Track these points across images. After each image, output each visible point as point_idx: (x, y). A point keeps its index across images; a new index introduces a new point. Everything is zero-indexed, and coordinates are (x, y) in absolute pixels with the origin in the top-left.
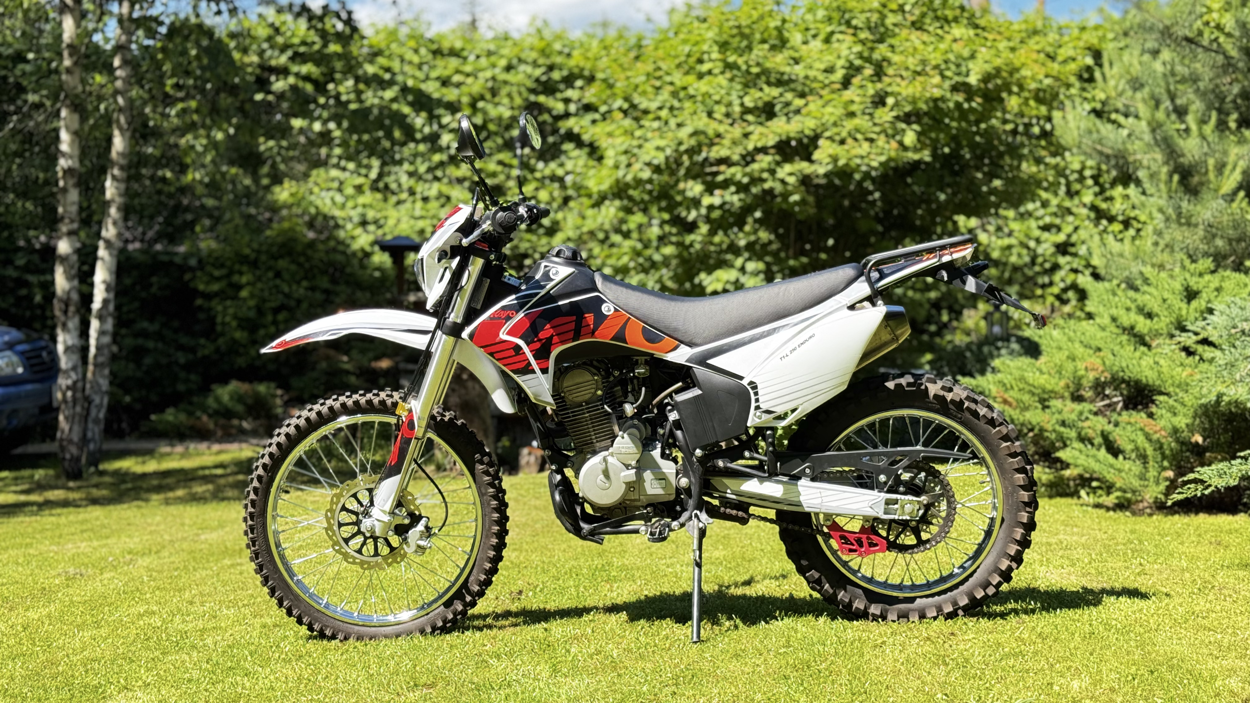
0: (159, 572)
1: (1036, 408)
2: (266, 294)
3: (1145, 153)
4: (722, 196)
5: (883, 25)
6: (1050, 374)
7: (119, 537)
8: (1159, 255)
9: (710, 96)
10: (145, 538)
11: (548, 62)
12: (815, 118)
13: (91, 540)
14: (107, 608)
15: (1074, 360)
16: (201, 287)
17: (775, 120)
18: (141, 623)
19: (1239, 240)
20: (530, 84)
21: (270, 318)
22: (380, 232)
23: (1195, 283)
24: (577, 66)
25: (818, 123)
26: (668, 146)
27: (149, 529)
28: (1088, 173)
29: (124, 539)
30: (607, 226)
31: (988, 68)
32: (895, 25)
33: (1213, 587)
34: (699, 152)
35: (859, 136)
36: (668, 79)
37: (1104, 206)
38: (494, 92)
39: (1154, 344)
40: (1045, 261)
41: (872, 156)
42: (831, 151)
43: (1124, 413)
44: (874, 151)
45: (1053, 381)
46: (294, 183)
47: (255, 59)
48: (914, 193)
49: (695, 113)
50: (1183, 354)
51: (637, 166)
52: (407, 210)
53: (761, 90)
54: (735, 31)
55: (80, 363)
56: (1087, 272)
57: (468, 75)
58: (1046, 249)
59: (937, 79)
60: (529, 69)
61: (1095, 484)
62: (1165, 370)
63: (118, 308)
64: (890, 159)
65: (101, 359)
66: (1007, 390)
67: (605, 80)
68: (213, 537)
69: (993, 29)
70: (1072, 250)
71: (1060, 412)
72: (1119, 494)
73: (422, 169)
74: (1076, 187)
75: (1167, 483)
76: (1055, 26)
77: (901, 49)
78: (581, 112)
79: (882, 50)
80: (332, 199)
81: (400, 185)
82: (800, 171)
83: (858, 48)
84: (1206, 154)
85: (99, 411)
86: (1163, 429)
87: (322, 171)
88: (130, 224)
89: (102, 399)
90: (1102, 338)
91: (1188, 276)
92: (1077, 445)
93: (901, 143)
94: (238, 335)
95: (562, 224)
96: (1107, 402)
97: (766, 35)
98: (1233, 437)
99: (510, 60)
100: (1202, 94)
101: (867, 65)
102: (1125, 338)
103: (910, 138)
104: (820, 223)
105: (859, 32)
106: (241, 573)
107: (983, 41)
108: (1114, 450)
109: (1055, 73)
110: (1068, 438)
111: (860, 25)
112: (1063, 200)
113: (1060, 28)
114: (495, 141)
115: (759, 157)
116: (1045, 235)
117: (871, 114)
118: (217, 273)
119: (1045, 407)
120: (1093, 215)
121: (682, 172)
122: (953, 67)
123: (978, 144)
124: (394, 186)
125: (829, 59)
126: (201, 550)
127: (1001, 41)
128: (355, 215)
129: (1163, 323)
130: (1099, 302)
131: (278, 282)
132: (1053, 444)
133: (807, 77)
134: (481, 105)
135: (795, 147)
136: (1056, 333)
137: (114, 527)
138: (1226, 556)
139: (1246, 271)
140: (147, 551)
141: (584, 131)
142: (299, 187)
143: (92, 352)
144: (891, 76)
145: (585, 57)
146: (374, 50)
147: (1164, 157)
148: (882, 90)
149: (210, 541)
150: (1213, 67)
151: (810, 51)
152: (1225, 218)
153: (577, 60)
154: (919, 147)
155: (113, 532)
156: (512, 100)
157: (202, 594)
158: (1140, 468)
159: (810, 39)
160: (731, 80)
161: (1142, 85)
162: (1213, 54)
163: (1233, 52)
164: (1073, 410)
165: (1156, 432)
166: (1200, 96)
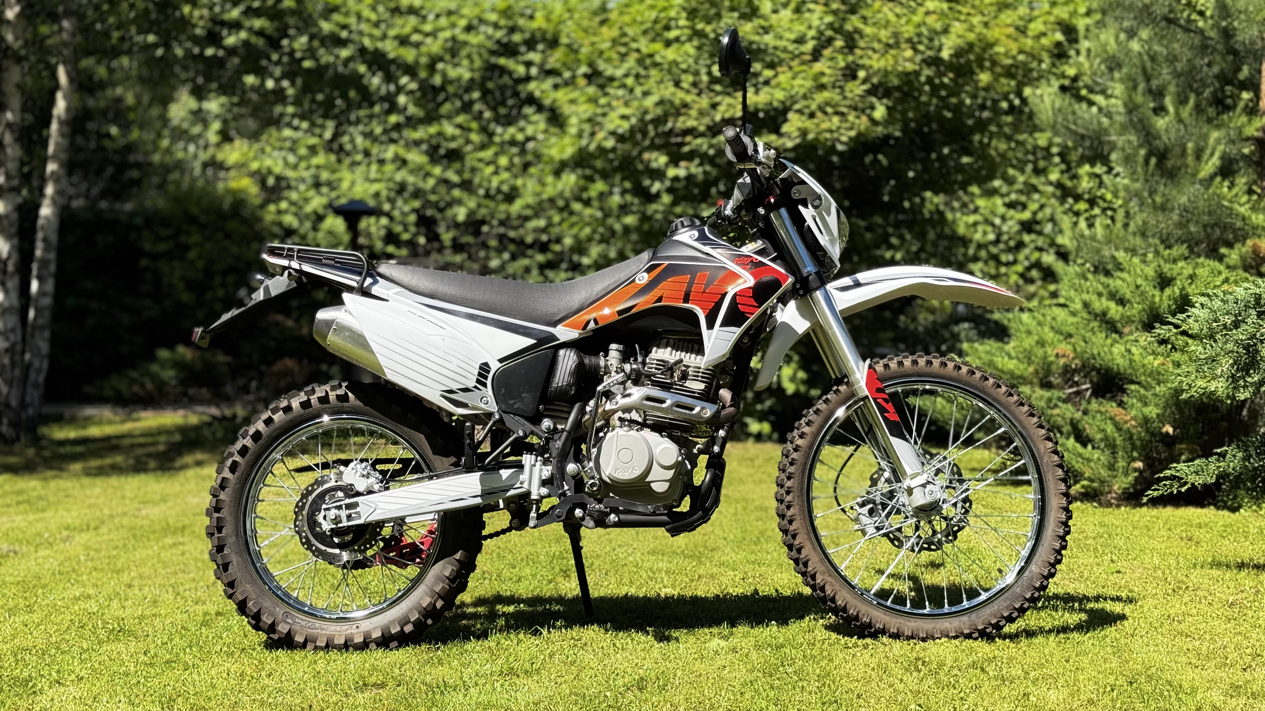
0: (97, 551)
2: (215, 256)
3: (1121, 135)
4: (688, 168)
6: (1018, 359)
7: (57, 510)
8: (1130, 239)
9: (677, 65)
10: (83, 512)
11: (510, 23)
12: (784, 89)
13: (26, 512)
14: (40, 591)
15: (1043, 345)
16: (147, 246)
18: (77, 608)
19: (1213, 226)
20: (490, 44)
21: (217, 280)
22: (334, 195)
23: (1166, 268)
24: (540, 29)
25: (787, 94)
26: (634, 115)
27: (88, 502)
28: (1055, 150)
29: (61, 512)
30: (567, 194)
31: (960, 41)
33: (1187, 588)
34: (665, 122)
35: (829, 110)
36: (634, 45)
37: (1069, 184)
38: (454, 53)
39: (1126, 330)
40: (1010, 239)
41: (842, 131)
42: (800, 124)
43: (1094, 401)
44: (844, 125)
45: (1022, 367)
46: (245, 142)
47: (205, 12)
49: (661, 82)
51: (600, 135)
52: (362, 172)
55: (19, 326)
56: (1052, 251)
57: (427, 35)
58: (1011, 227)
59: (909, 53)
60: (490, 31)
62: (1137, 358)
63: (60, 265)
64: (860, 134)
65: (41, 321)
67: (569, 46)
68: (154, 512)
69: (967, 3)
70: (1038, 228)
72: (1085, 483)
73: (378, 130)
74: (1042, 164)
75: (1136, 474)
77: (874, 20)
78: (542, 76)
79: (854, 22)
80: (285, 159)
81: (355, 147)
83: (829, 19)
84: (1183, 137)
85: (38, 376)
86: (1134, 418)
87: (273, 131)
88: (73, 180)
89: (41, 364)
90: (1072, 324)
91: (1162, 262)
93: (871, 118)
94: (186, 297)
95: (521, 191)
96: (1075, 389)
98: (1203, 427)
99: (470, 20)
100: (1179, 76)
101: (839, 36)
102: (1095, 324)
103: (880, 112)
106: (183, 554)
107: (957, 15)
108: (1083, 439)
109: (1028, 49)
112: (1030, 177)
114: (453, 104)
115: (727, 128)
116: (1011, 212)
117: (841, 87)
118: (164, 233)
120: (1058, 193)
121: (647, 143)
122: (926, 41)
123: (947, 120)
124: (348, 147)
125: (799, 28)
126: (142, 527)
127: (974, 15)
128: (308, 175)
129: (1136, 310)
130: (1070, 287)
131: (227, 243)
133: (776, 47)
134: (440, 66)
135: (763, 120)
136: (1025, 316)
137: (52, 499)
138: (1203, 553)
139: (1221, 258)
140: (85, 527)
141: (545, 95)
142: (250, 147)
143: (32, 314)
144: (863, 49)
145: (548, 20)
146: (330, 7)
147: (1139, 138)
148: (853, 62)
149: (151, 517)
150: (1191, 48)
151: (780, 20)
152: (1201, 203)
153: (539, 22)
154: (889, 120)
155: (49, 504)
156: (472, 61)
157: (141, 577)
158: (1109, 458)
159: (780, 7)
160: (699, 48)
161: (1119, 65)
162: (1192, 35)
163: (1212, 33)
164: (1043, 396)
165: (1126, 422)
166: (1177, 77)
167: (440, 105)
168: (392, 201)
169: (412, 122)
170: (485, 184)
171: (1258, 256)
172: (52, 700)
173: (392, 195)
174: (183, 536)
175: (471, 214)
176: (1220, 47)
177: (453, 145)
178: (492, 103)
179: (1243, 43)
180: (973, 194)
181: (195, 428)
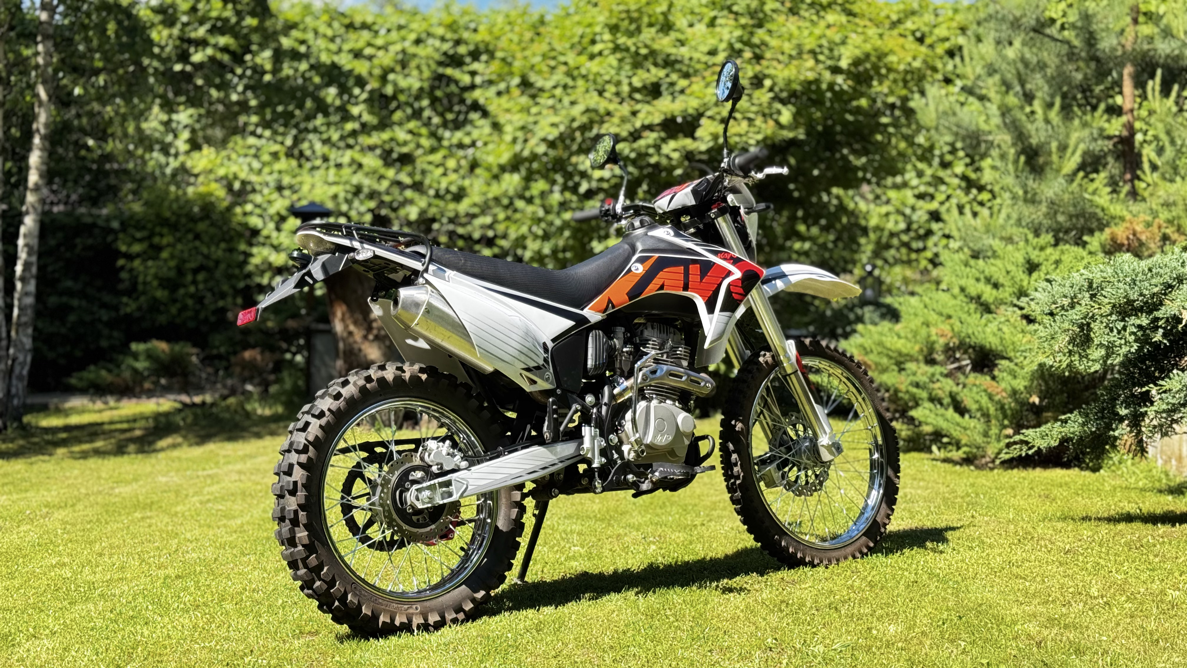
0: (74, 525)
1: (893, 370)
2: (186, 255)
3: (996, 133)
4: (612, 170)
5: (762, 11)
6: (906, 338)
7: (38, 490)
8: (1009, 228)
9: (601, 75)
10: (62, 491)
11: (456, 37)
12: (698, 98)
13: (10, 493)
14: (21, 560)
15: (928, 326)
16: (123, 248)
17: (661, 99)
18: (53, 574)
19: (1077, 216)
20: (437, 56)
21: (189, 278)
22: (295, 197)
23: (1035, 256)
24: (483, 41)
25: (701, 102)
26: (561, 122)
27: (67, 483)
29: (42, 492)
30: (511, 193)
31: (858, 53)
32: (774, 11)
33: (1032, 538)
34: (591, 129)
35: (738, 116)
36: (562, 59)
37: (973, 176)
38: (404, 64)
39: (999, 311)
40: (920, 227)
41: (750, 135)
42: (711, 129)
43: (972, 375)
44: (752, 129)
45: (909, 345)
46: (212, 149)
47: (175, 31)
49: (587, 91)
50: (1024, 322)
51: (533, 142)
52: (321, 176)
53: (648, 71)
54: (624, 15)
55: (4, 323)
57: (379, 48)
58: (920, 216)
59: (811, 63)
60: (437, 43)
61: (945, 440)
62: (1007, 336)
63: (40, 268)
64: (765, 139)
65: (24, 319)
66: (867, 353)
67: (503, 60)
68: (125, 490)
69: (864, 16)
71: (914, 374)
72: (965, 449)
73: (336, 137)
74: (948, 158)
75: (1007, 440)
76: (931, 8)
77: (778, 34)
78: (486, 85)
79: (760, 35)
80: (249, 165)
81: (314, 152)
82: (684, 147)
83: (738, 33)
84: (1050, 136)
85: (22, 368)
86: (1004, 390)
87: (238, 138)
88: (55, 187)
89: (26, 357)
90: (953, 306)
91: (1030, 249)
92: (928, 405)
93: (777, 122)
94: (160, 294)
95: (469, 191)
96: (955, 365)
97: (653, 20)
98: (1068, 397)
99: (419, 34)
100: (1050, 81)
101: (747, 48)
102: (973, 306)
103: (786, 115)
105: (739, 17)
106: (150, 526)
107: (854, 27)
108: (961, 410)
110: (921, 399)
111: (741, 11)
112: (937, 170)
113: (936, 9)
114: (404, 111)
115: (646, 133)
116: (921, 203)
117: (749, 95)
118: (138, 235)
119: (901, 370)
120: (963, 184)
121: (575, 147)
122: (826, 52)
123: (850, 123)
124: (308, 153)
125: (712, 42)
126: (114, 503)
127: (870, 28)
128: (271, 179)
129: (1006, 293)
130: (952, 273)
131: (197, 243)
132: (906, 404)
133: (691, 59)
134: (391, 77)
135: (680, 124)
136: (914, 300)
137: (34, 481)
138: (1050, 508)
139: (1084, 244)
140: (63, 505)
141: (488, 102)
142: (218, 154)
143: (16, 312)
144: (768, 60)
145: (491, 32)
146: (289, 23)
147: (1012, 138)
148: (760, 72)
149: (124, 495)
150: (1058, 55)
151: (694, 35)
152: (1066, 197)
153: (482, 36)
154: (795, 125)
155: (32, 485)
156: (421, 72)
157: (111, 547)
158: (985, 426)
159: (695, 21)
160: (621, 60)
161: (996, 71)
162: (1059, 44)
163: (1076, 42)
164: (926, 372)
165: (998, 394)
166: (1048, 82)
167: (393, 112)
168: (348, 202)
169: (366, 130)
170: (435, 185)
171: (1115, 242)
172: (28, 650)
173: (350, 196)
174: (151, 510)
175: (423, 212)
176: (1083, 54)
177: (405, 150)
178: (440, 110)
179: (1104, 51)
180: (885, 187)
181: (167, 414)
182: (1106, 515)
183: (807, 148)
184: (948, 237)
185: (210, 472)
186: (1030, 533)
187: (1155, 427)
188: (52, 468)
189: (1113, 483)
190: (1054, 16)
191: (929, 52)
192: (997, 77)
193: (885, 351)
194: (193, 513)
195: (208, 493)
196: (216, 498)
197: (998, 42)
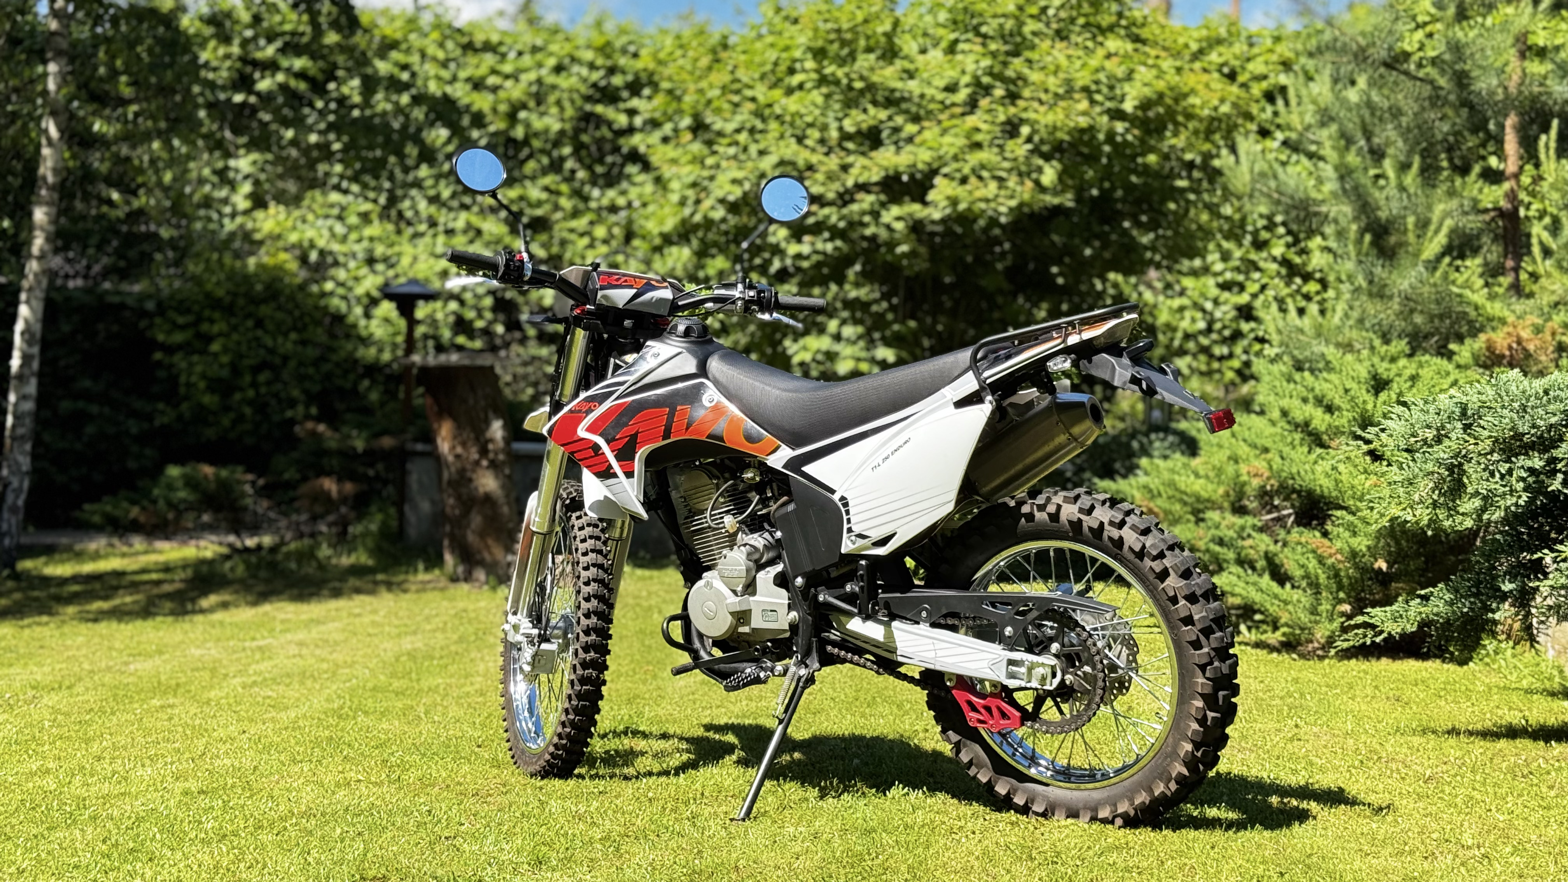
0: (67, 715)
1: (1188, 521)
2: (244, 348)
3: (1332, 204)
4: (813, 244)
5: (1020, 34)
6: (1207, 477)
7: (26, 664)
8: (1346, 330)
9: (801, 116)
10: (58, 667)
11: (609, 63)
12: (930, 148)
15: (1236, 462)
16: (161, 337)
17: (882, 150)
18: (31, 785)
19: (1441, 317)
20: (583, 89)
21: (248, 378)
22: (391, 273)
23: (1383, 368)
24: (645, 70)
25: (935, 154)
26: (746, 178)
27: (66, 654)
28: (1279, 219)
29: (31, 667)
30: (679, 272)
31: (1147, 92)
32: (1034, 34)
33: (1379, 759)
35: (985, 174)
36: (749, 93)
37: (1297, 260)
38: (539, 99)
39: (1333, 444)
40: (1225, 327)
41: (1001, 200)
42: (950, 192)
43: (1296, 529)
44: (1003, 192)
45: (1210, 487)
46: (282, 208)
47: (235, 50)
48: (1053, 243)
49: (782, 137)
50: (1368, 458)
51: (707, 204)
52: (426, 245)
53: (865, 111)
54: (833, 36)
57: (507, 77)
58: (1225, 313)
59: (1084, 105)
60: (584, 71)
61: (1258, 617)
62: (1344, 478)
63: (44, 363)
64: (1021, 205)
65: (20, 431)
66: (1153, 497)
67: (670, 92)
68: (143, 667)
69: (1156, 43)
70: (1257, 314)
71: (1217, 527)
72: (1285, 629)
73: (446, 193)
74: (1264, 235)
75: (1343, 619)
76: (1244, 34)
77: (1041, 65)
78: (648, 127)
79: (1017, 63)
80: (331, 229)
81: (417, 213)
82: (911, 215)
83: (986, 62)
84: (1405, 208)
85: (17, 497)
86: (1340, 551)
87: (317, 193)
88: (70, 255)
89: (21, 482)
90: (1271, 435)
91: (1376, 360)
92: (1235, 569)
93: (1037, 183)
94: (208, 399)
96: (1275, 514)
97: (872, 42)
98: (1426, 562)
99: (561, 58)
100: (1405, 133)
101: (998, 84)
102: (1298, 436)
103: (1049, 175)
104: (937, 280)
105: (988, 41)
106: (170, 719)
107: (1143, 58)
108: (1280, 577)
109: (1233, 99)
110: (1225, 561)
111: (991, 33)
112: (1248, 252)
113: (1250, 37)
114: (539, 161)
115: (860, 196)
116: (1226, 295)
117: (1000, 147)
118: (181, 320)
119: (1199, 520)
120: (1284, 271)
122: (1105, 90)
123: (1135, 186)
124: (409, 214)
125: (951, 74)
126: (126, 685)
127: (1165, 59)
128: (359, 249)
129: (1343, 420)
130: (1270, 390)
131: (259, 333)
133: (922, 96)
134: (522, 115)
135: (906, 184)
137: (22, 651)
138: (1403, 716)
139: (1450, 355)
140: (56, 685)
141: (651, 151)
142: (289, 214)
143: (10, 421)
144: (1026, 99)
145: (656, 58)
146: (387, 41)
147: (1354, 210)
148: (1016, 116)
149: (141, 673)
150: (1417, 100)
151: (927, 64)
152: (1426, 289)
153: (645, 62)
154: (1061, 188)
155: (19, 658)
156: (562, 109)
157: (115, 748)
158: (1311, 599)
159: (929, 47)
160: (828, 96)
161: (1332, 119)
162: (1418, 83)
163: (1442, 82)
164: (1234, 524)
165: (1331, 556)
166: (1402, 135)
167: (524, 161)
171: (1493, 353)
174: (175, 696)
176: (1452, 97)
177: (539, 212)
178: (587, 161)
179: (1480, 93)
180: (1180, 272)
181: (210, 563)
182: (1479, 727)
183: (1075, 219)
184: (1262, 340)
185: (261, 643)
186: (1375, 752)
187: (1550, 608)
188: (48, 633)
189: (1487, 681)
190: (1408, 48)
191: (1243, 94)
192: (1334, 128)
193: (1178, 495)
194: (232, 701)
195: (255, 673)
196: (265, 680)
197: (1336, 81)
